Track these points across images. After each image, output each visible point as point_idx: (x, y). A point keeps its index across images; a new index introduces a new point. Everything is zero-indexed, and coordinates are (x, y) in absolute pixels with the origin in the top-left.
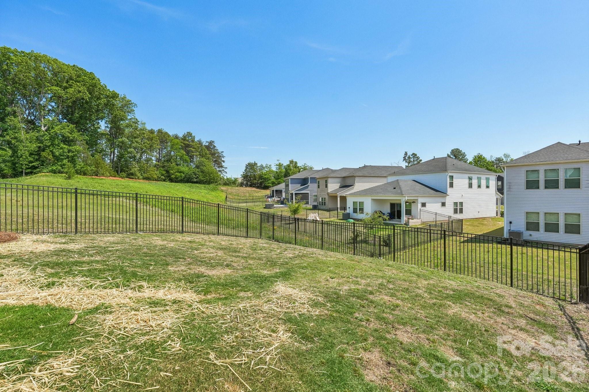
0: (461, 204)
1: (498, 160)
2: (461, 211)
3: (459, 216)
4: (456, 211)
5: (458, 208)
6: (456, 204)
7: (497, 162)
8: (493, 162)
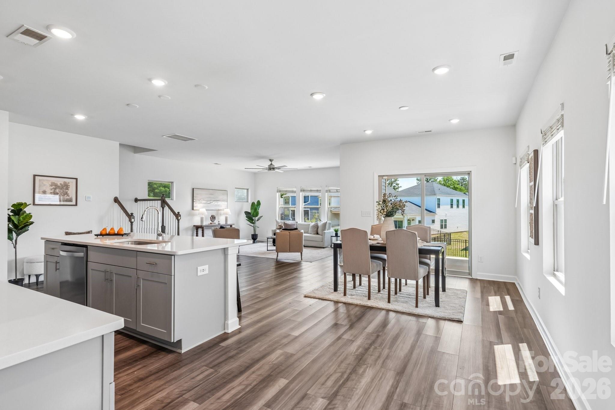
0: (446, 220)
1: (463, 179)
2: (446, 227)
3: (444, 231)
4: (442, 227)
5: (444, 224)
6: (442, 221)
7: (462, 181)
8: (459, 181)
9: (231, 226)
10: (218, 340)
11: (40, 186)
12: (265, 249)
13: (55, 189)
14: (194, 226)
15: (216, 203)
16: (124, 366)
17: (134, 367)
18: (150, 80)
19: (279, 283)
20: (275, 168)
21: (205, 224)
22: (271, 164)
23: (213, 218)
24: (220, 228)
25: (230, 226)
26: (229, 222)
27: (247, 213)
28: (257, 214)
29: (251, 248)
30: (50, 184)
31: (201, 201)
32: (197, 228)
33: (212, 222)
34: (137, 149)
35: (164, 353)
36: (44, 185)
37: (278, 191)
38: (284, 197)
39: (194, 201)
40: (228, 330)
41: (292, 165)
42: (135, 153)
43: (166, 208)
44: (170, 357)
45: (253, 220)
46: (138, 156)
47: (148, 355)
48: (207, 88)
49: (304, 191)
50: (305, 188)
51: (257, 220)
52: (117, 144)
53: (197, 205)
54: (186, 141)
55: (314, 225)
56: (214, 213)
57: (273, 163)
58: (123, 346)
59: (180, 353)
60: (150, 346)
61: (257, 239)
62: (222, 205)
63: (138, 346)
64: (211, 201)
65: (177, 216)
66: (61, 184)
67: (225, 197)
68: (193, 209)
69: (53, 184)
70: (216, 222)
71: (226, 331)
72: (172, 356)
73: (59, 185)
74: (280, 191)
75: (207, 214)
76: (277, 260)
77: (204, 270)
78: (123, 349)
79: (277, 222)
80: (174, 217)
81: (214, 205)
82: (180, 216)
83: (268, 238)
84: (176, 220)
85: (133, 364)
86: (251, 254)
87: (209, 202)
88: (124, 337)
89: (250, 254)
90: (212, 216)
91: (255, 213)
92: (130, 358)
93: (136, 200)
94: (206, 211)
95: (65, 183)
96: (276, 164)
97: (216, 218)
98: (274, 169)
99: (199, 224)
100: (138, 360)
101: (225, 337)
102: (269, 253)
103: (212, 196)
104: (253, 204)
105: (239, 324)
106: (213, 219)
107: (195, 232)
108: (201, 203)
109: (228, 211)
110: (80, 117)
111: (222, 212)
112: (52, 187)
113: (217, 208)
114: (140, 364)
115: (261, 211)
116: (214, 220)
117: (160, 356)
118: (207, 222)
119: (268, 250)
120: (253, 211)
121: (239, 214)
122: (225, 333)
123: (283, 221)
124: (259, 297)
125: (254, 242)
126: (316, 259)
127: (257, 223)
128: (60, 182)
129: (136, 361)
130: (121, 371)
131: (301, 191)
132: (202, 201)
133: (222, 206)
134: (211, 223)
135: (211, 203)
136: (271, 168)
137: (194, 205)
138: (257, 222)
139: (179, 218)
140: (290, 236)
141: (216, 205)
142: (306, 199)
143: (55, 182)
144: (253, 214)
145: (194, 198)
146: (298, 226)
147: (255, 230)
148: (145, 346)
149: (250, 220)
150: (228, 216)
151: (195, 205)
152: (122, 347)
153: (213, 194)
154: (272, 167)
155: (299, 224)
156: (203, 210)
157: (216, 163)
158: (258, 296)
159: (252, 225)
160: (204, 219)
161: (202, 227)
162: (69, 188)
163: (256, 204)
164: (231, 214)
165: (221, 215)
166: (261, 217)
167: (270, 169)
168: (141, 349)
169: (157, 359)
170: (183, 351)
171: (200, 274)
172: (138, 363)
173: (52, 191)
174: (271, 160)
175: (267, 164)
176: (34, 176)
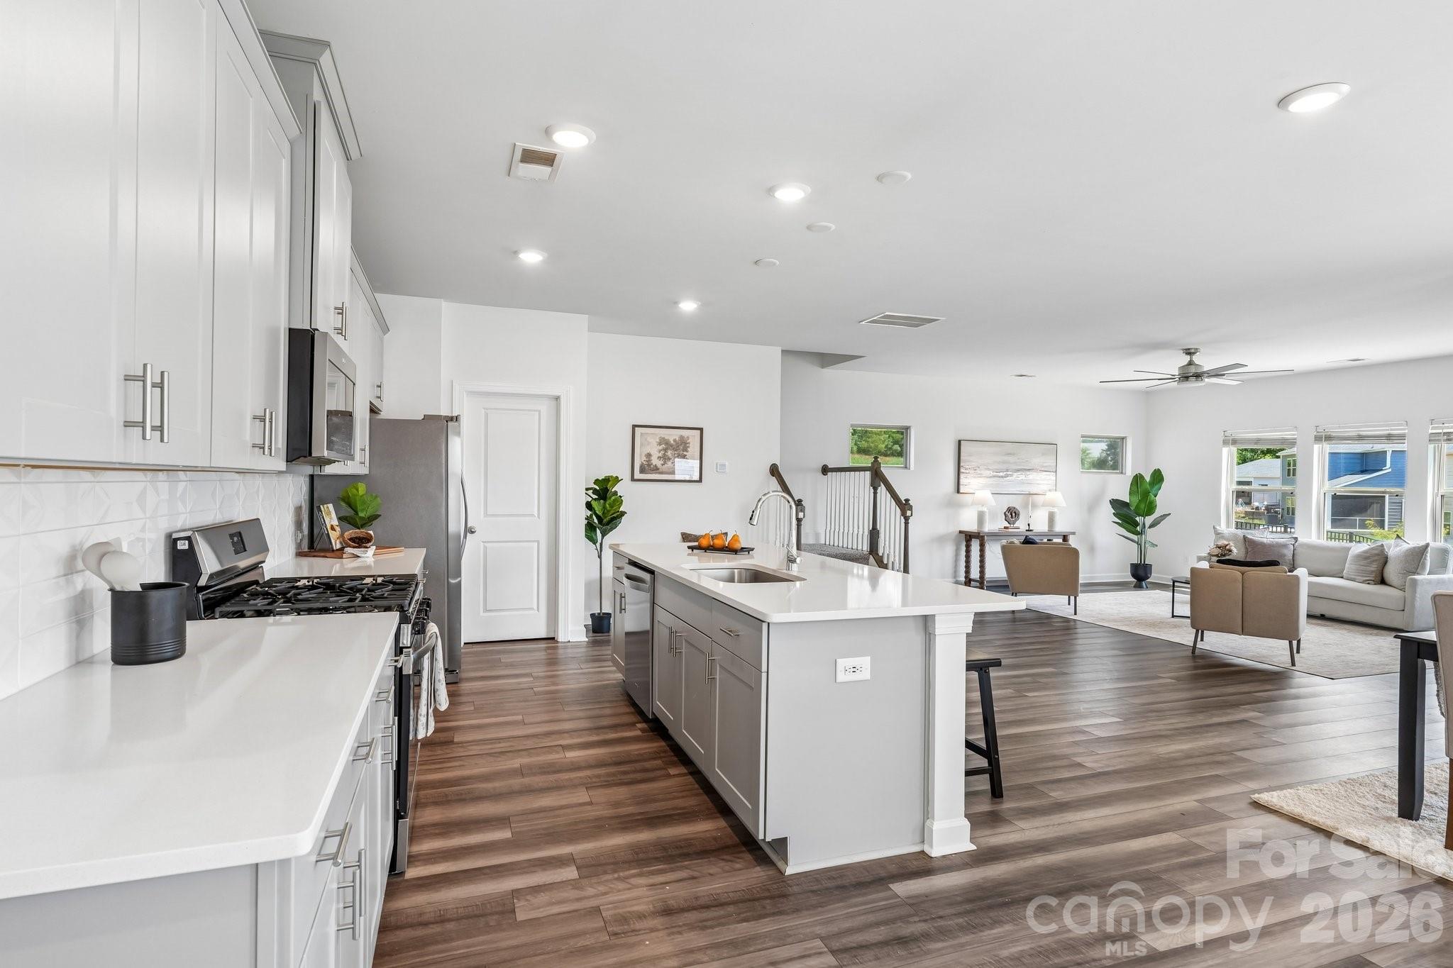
9: (1065, 538)
10: (893, 868)
11: (642, 445)
12: (1165, 611)
13: (665, 450)
14: (960, 532)
15: (1022, 477)
16: (657, 859)
17: (672, 870)
18: (771, 191)
19: (1169, 733)
20: (1204, 373)
21: (988, 528)
22: (1191, 363)
23: (1012, 514)
24: (1023, 543)
25: (1062, 537)
26: (1060, 527)
27: (1116, 504)
28: (1150, 509)
29: (1121, 604)
30: (658, 440)
31: (979, 472)
32: (969, 537)
33: (1008, 525)
34: (827, 359)
35: (748, 856)
36: (649, 443)
37: (1225, 443)
38: (1285, 457)
39: (962, 470)
40: (931, 846)
41: (1261, 360)
42: (823, 367)
43: (882, 489)
44: (755, 875)
45: (1137, 524)
46: (830, 372)
47: (718, 850)
48: (909, 176)
49: (1329, 438)
50: (1335, 430)
51: (1152, 526)
52: (776, 352)
53: (968, 482)
54: (917, 326)
55: (1365, 552)
56: (1015, 503)
57: (1197, 359)
58: (684, 808)
59: (782, 873)
60: (730, 826)
61: (1148, 578)
62: (1041, 482)
63: (707, 819)
64: (1007, 471)
65: (904, 507)
66: (675, 440)
67: (1050, 462)
68: (958, 492)
69: (663, 441)
70: (1021, 525)
71: (927, 849)
72: (762, 874)
73: (672, 442)
74: (1234, 442)
75: (994, 504)
76: (1193, 652)
77: (855, 670)
78: (679, 814)
79: (1219, 534)
80: (898, 510)
81: (1017, 482)
82: (911, 508)
83: (1174, 582)
84: (902, 517)
85: (676, 863)
86: (1115, 621)
87: (1001, 474)
88: (697, 786)
89: (1109, 621)
90: (1009, 509)
91: (1142, 506)
92: (678, 843)
93: (825, 470)
94: (991, 496)
95: (682, 437)
96: (1205, 361)
97: (1021, 517)
98: (1198, 376)
99: (972, 527)
100: (689, 854)
101: (919, 866)
102: (1175, 626)
103: (1011, 459)
104: (1138, 479)
105: (972, 840)
106: (1012, 517)
107: (964, 548)
108: (980, 476)
109: (1057, 497)
110: (688, 306)
111: (1039, 499)
112: (661, 447)
113: (1027, 489)
114: (686, 867)
115: (1164, 499)
116: (1016, 520)
117: (737, 863)
118: (995, 524)
119: (1173, 616)
120: (1136, 500)
121: (1092, 507)
122: (923, 852)
123: (1240, 532)
124: (1080, 765)
125: (1138, 586)
126: (1360, 671)
127: (1151, 534)
128: (673, 436)
129: (686, 856)
130: (645, 869)
131: (1318, 439)
132: (982, 472)
133: (1038, 484)
134: (1005, 528)
135: (1007, 476)
136: (1190, 374)
137: (961, 480)
138: (1149, 532)
139: (909, 513)
140: (1245, 585)
141: (1022, 483)
142: (1338, 467)
143: (666, 438)
144: (1137, 507)
145: (962, 464)
146: (1299, 551)
147: (1142, 553)
148: (722, 823)
149: (1126, 525)
150: (1055, 510)
151: (963, 480)
152: (681, 809)
153: (1014, 454)
154: (1193, 370)
155: (1303, 545)
156: (986, 495)
157: (1019, 374)
158: (1079, 760)
159: (1135, 537)
160: (987, 517)
161: (980, 537)
162: (689, 447)
163: (1148, 479)
164: (1064, 504)
165: (1034, 506)
166: (1165, 516)
167: (1185, 377)
168: (710, 828)
169: (727, 868)
170: (789, 871)
171: (841, 677)
172: (686, 863)
173: (660, 455)
174: (1189, 352)
175: (1175, 363)
176: (634, 427)
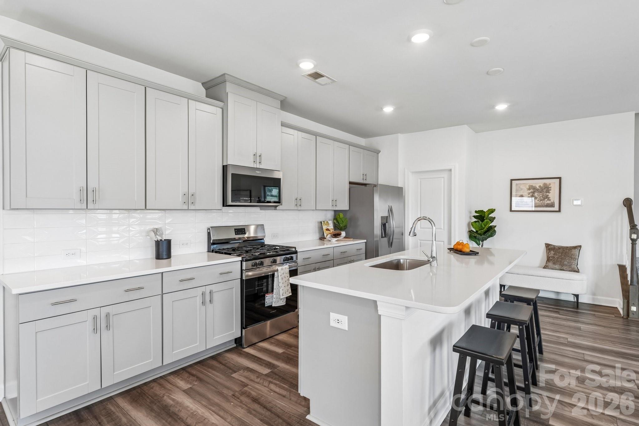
11: (517, 190)
13: (533, 193)
30: (528, 187)
36: (522, 189)
66: (540, 186)
69: (531, 187)
73: (538, 188)
77: (339, 322)
95: (545, 184)
112: (530, 191)
128: (539, 184)
143: (533, 185)
162: (551, 190)
171: (332, 324)
173: (530, 195)
176: (512, 180)
